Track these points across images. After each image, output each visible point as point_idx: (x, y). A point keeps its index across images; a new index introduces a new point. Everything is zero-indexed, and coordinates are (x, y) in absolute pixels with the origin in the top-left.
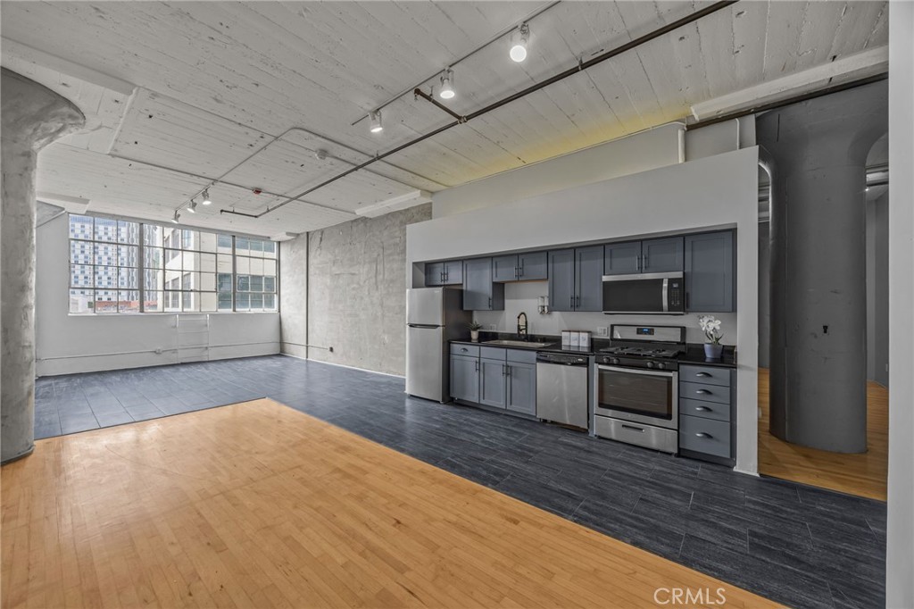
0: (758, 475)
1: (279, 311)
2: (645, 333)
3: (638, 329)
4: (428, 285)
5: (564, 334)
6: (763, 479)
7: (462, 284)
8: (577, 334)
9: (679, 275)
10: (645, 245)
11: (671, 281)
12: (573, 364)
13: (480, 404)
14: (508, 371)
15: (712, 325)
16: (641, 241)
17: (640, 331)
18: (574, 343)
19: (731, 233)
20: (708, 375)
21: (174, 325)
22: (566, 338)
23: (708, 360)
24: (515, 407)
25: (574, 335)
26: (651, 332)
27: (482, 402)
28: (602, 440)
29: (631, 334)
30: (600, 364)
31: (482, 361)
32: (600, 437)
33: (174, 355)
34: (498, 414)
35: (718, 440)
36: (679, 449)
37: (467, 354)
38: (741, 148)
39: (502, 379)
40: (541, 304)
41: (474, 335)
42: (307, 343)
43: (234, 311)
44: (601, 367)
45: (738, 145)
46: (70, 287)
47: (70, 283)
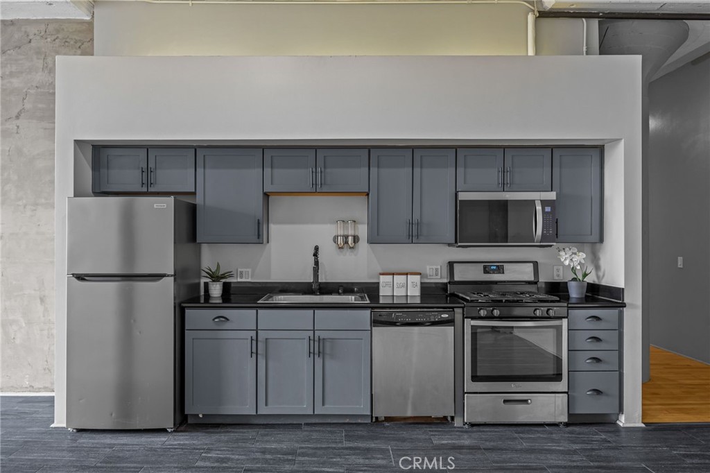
0: (643, 425)
2: (494, 272)
3: (485, 267)
4: (99, 192)
5: (383, 279)
6: (649, 427)
7: (194, 194)
8: (404, 277)
9: (552, 196)
10: (509, 153)
11: (544, 203)
12: (434, 324)
13: (257, 416)
14: (319, 348)
15: (576, 258)
16: (504, 148)
17: (486, 271)
18: (399, 292)
19: (598, 150)
20: (597, 318)
22: (387, 284)
23: (573, 301)
24: (331, 408)
25: (399, 279)
26: (500, 270)
27: (263, 410)
28: (475, 429)
29: (476, 274)
30: (473, 318)
31: (262, 335)
32: (472, 425)
34: (298, 426)
35: (607, 395)
36: (570, 415)
37: (227, 326)
38: (587, 54)
39: (305, 363)
40: (341, 232)
41: (216, 290)
44: (474, 323)
45: (585, 49)
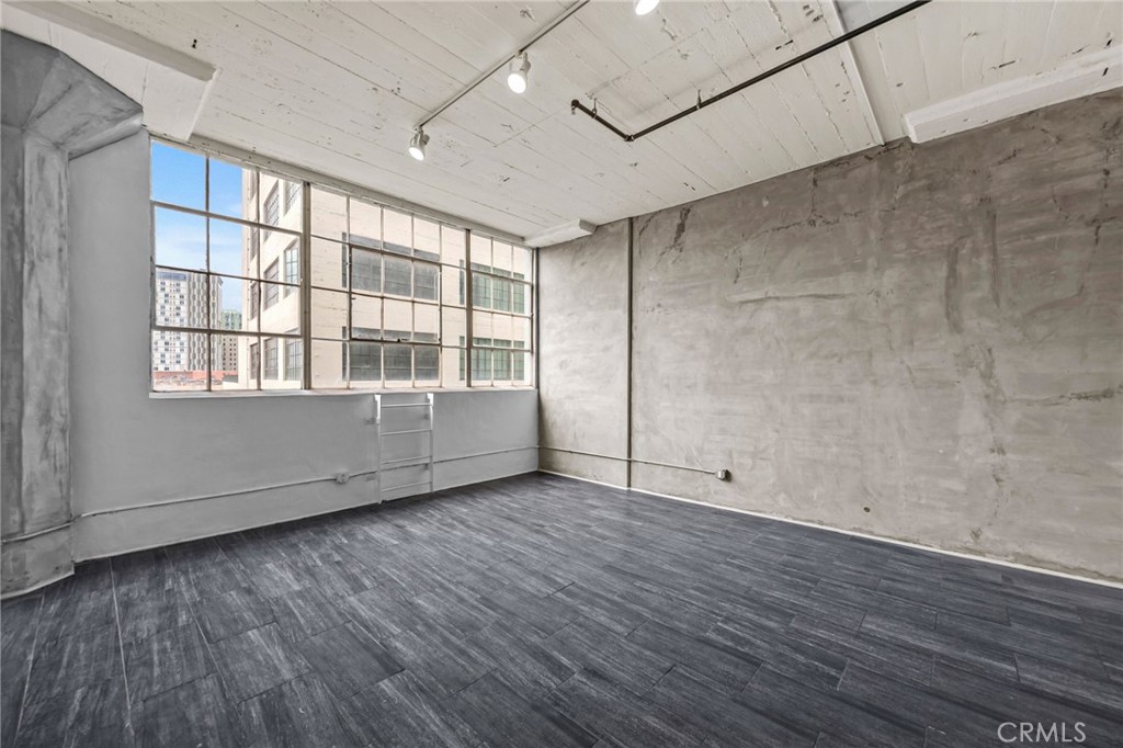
1: (538, 387)
21: (369, 417)
33: (372, 484)
42: (630, 455)
43: (469, 385)
46: (153, 326)
47: (153, 317)
